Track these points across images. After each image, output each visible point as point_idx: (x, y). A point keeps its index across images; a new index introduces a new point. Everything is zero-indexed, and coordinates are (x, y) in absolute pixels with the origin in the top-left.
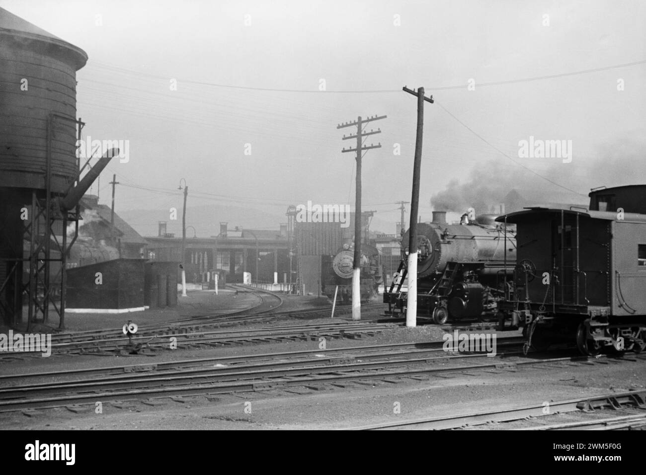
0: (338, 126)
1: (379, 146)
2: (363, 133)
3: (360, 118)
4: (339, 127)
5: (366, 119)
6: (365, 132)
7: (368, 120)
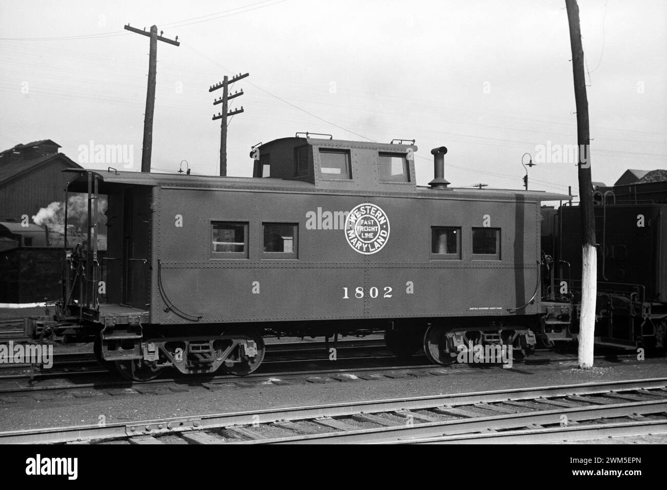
0: (209, 88)
1: (242, 111)
2: (229, 96)
3: (226, 78)
4: (211, 90)
5: (232, 79)
6: (231, 94)
7: (234, 80)
